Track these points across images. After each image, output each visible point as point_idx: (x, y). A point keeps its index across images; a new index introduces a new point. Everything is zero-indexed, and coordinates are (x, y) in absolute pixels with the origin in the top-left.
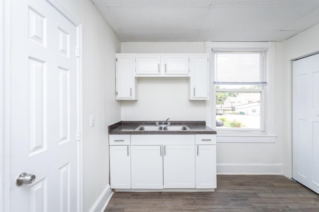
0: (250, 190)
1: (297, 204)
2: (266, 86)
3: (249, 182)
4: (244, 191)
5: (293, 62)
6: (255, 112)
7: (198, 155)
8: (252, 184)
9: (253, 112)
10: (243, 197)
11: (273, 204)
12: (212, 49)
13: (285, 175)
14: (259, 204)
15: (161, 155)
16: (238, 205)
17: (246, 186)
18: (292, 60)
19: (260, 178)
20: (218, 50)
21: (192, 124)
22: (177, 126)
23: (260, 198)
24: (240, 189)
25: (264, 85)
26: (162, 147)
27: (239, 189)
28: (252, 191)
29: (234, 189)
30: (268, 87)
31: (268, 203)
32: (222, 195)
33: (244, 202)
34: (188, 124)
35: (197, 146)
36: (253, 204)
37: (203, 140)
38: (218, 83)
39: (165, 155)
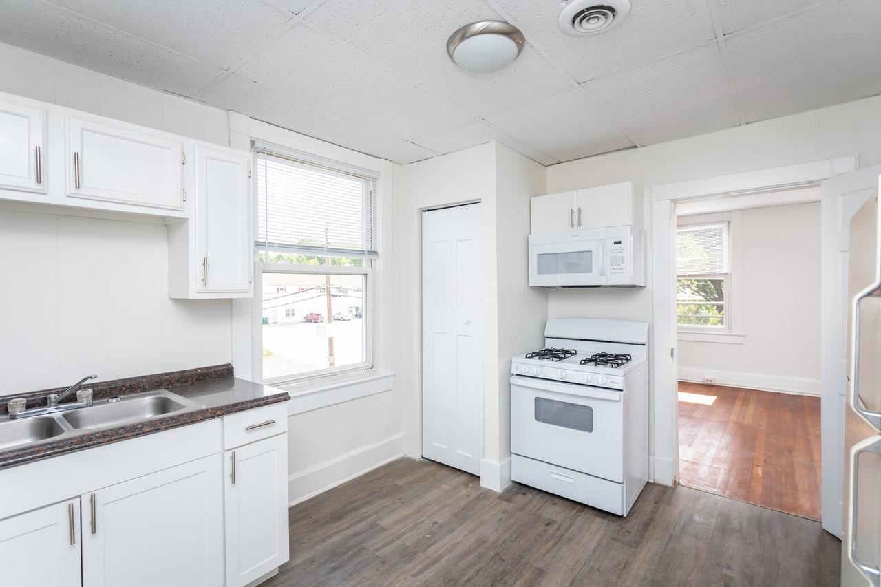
0: (361, 521)
1: (447, 509)
2: (375, 260)
3: (351, 503)
4: (348, 530)
5: (423, 213)
6: (293, 315)
7: (233, 482)
8: (358, 503)
9: (288, 315)
10: (352, 547)
11: (413, 530)
12: (252, 143)
13: (409, 456)
14: (389, 547)
15: (72, 542)
16: (350, 575)
17: (349, 516)
18: (421, 209)
19: (371, 482)
20: (270, 148)
21: (185, 382)
22: (124, 399)
23: (385, 530)
24: (340, 531)
25: (373, 257)
26: (76, 502)
27: (337, 533)
28: (365, 522)
29: (326, 537)
30: (379, 263)
31: (404, 534)
32: (303, 571)
33: (360, 559)
34: (170, 383)
35: (229, 454)
36: (378, 554)
37: (250, 429)
38: (271, 246)
39: (94, 531)
